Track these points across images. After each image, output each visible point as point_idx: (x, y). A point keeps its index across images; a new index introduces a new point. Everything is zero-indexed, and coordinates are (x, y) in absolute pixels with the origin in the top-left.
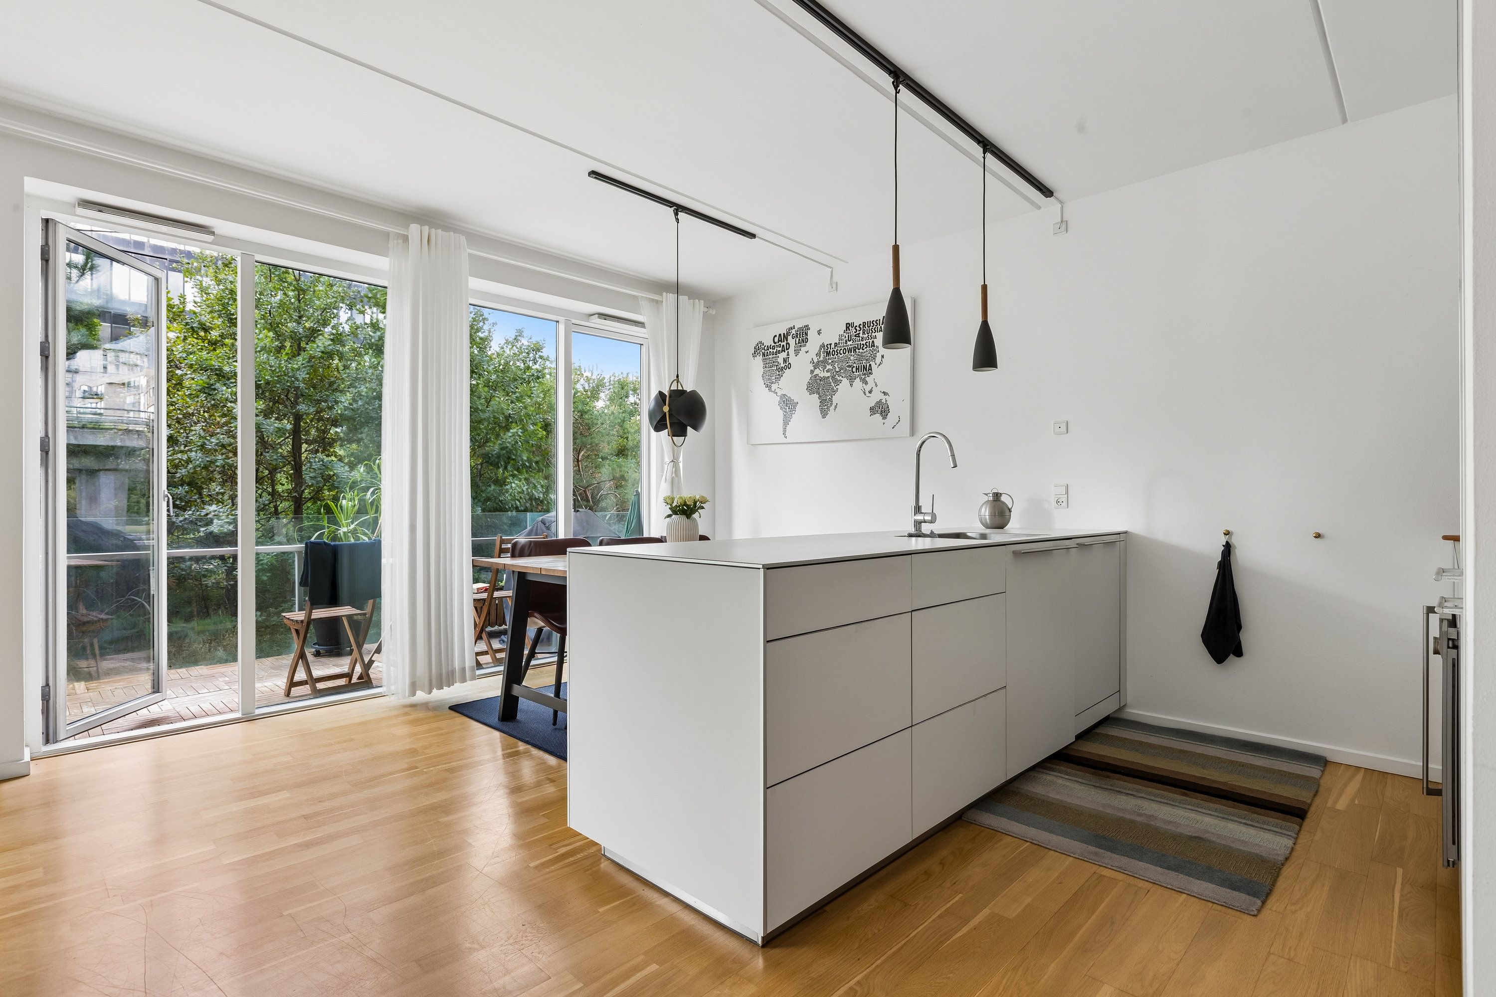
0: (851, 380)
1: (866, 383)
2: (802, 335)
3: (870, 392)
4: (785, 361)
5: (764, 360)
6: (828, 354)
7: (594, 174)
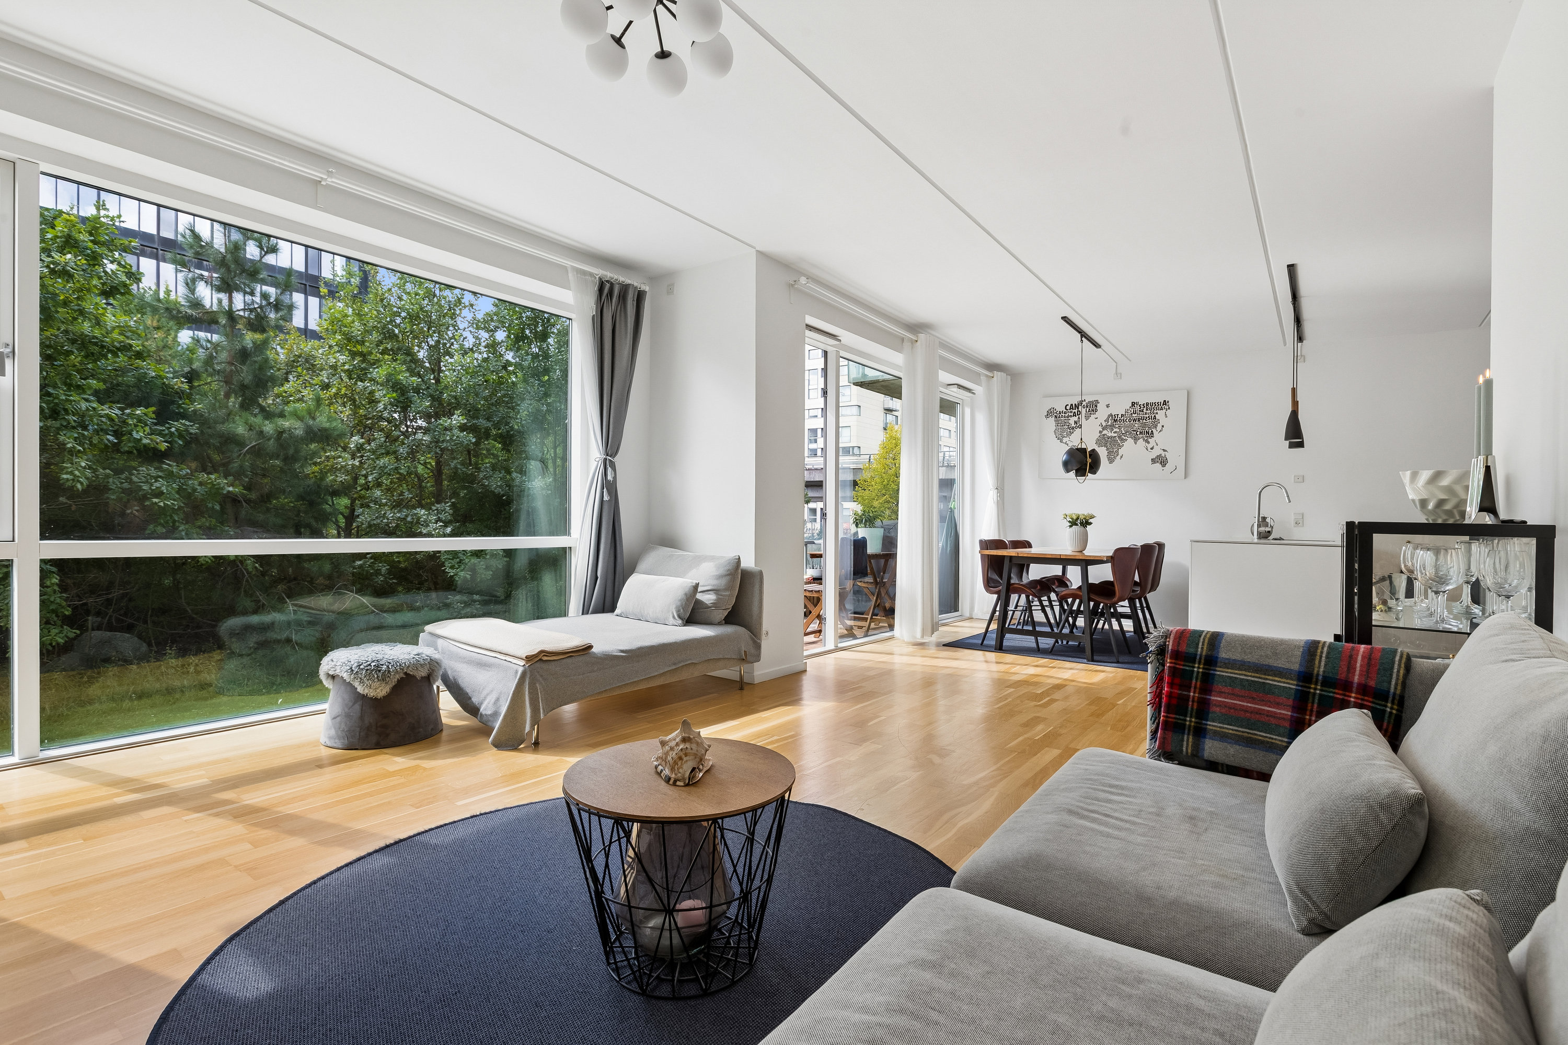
0: (1136, 440)
1: (1148, 443)
2: (1093, 407)
3: (1152, 449)
4: (1076, 422)
5: (1055, 421)
6: (1115, 421)
7: (1065, 319)
